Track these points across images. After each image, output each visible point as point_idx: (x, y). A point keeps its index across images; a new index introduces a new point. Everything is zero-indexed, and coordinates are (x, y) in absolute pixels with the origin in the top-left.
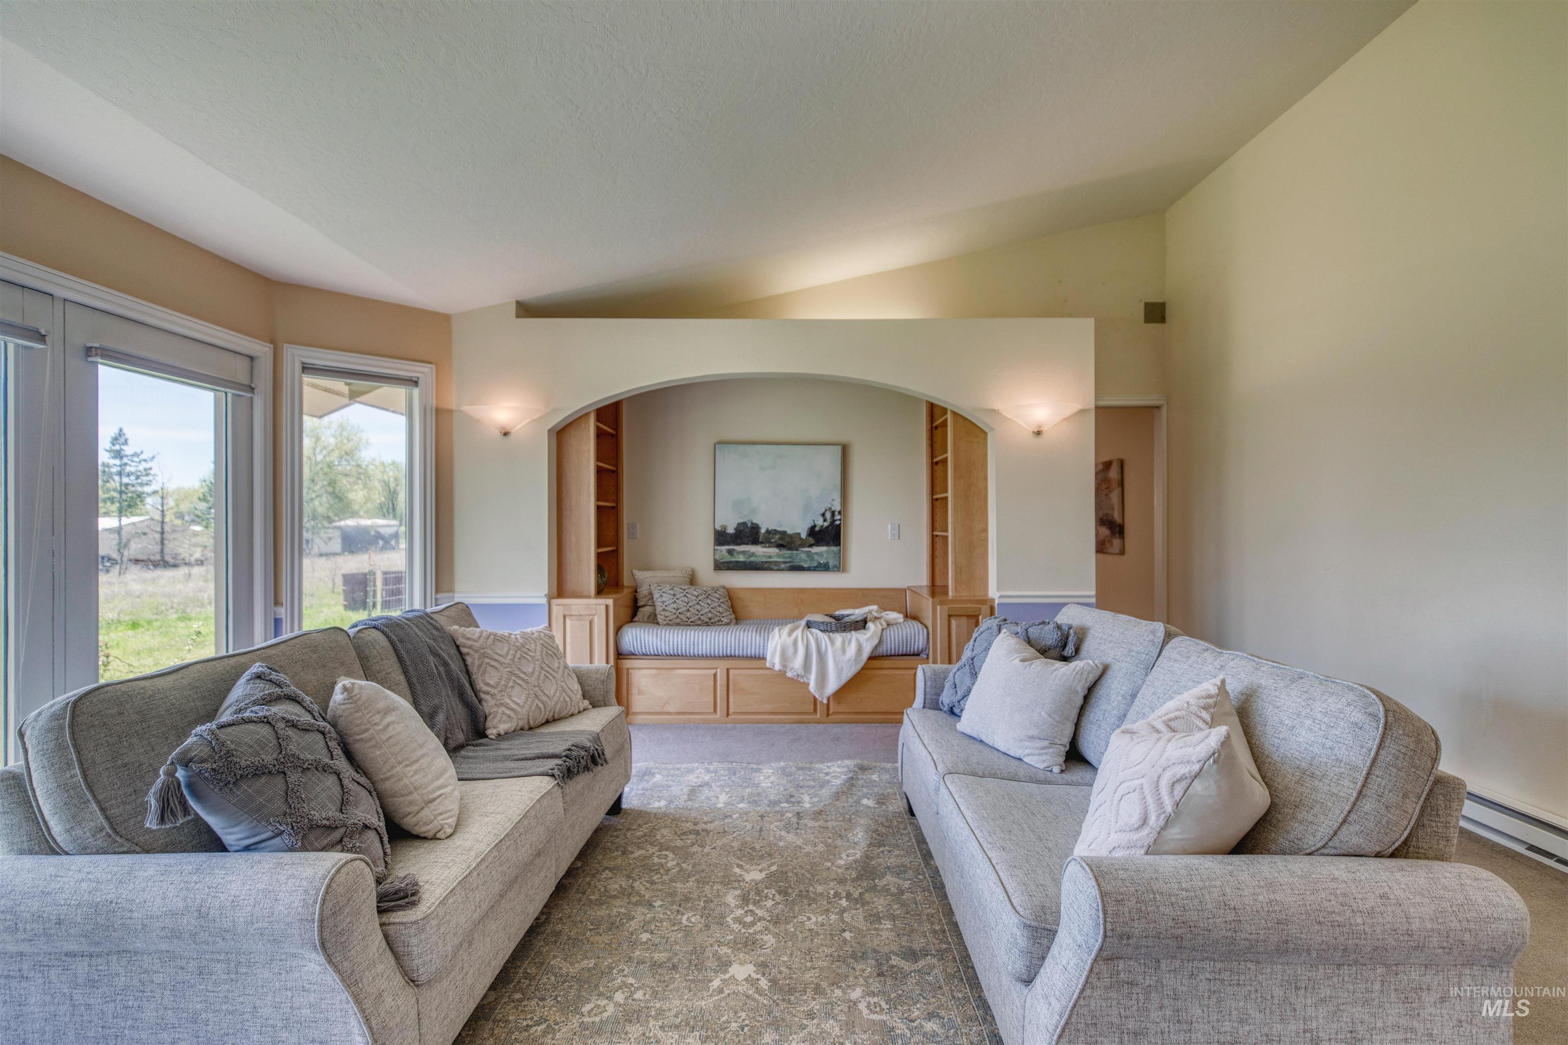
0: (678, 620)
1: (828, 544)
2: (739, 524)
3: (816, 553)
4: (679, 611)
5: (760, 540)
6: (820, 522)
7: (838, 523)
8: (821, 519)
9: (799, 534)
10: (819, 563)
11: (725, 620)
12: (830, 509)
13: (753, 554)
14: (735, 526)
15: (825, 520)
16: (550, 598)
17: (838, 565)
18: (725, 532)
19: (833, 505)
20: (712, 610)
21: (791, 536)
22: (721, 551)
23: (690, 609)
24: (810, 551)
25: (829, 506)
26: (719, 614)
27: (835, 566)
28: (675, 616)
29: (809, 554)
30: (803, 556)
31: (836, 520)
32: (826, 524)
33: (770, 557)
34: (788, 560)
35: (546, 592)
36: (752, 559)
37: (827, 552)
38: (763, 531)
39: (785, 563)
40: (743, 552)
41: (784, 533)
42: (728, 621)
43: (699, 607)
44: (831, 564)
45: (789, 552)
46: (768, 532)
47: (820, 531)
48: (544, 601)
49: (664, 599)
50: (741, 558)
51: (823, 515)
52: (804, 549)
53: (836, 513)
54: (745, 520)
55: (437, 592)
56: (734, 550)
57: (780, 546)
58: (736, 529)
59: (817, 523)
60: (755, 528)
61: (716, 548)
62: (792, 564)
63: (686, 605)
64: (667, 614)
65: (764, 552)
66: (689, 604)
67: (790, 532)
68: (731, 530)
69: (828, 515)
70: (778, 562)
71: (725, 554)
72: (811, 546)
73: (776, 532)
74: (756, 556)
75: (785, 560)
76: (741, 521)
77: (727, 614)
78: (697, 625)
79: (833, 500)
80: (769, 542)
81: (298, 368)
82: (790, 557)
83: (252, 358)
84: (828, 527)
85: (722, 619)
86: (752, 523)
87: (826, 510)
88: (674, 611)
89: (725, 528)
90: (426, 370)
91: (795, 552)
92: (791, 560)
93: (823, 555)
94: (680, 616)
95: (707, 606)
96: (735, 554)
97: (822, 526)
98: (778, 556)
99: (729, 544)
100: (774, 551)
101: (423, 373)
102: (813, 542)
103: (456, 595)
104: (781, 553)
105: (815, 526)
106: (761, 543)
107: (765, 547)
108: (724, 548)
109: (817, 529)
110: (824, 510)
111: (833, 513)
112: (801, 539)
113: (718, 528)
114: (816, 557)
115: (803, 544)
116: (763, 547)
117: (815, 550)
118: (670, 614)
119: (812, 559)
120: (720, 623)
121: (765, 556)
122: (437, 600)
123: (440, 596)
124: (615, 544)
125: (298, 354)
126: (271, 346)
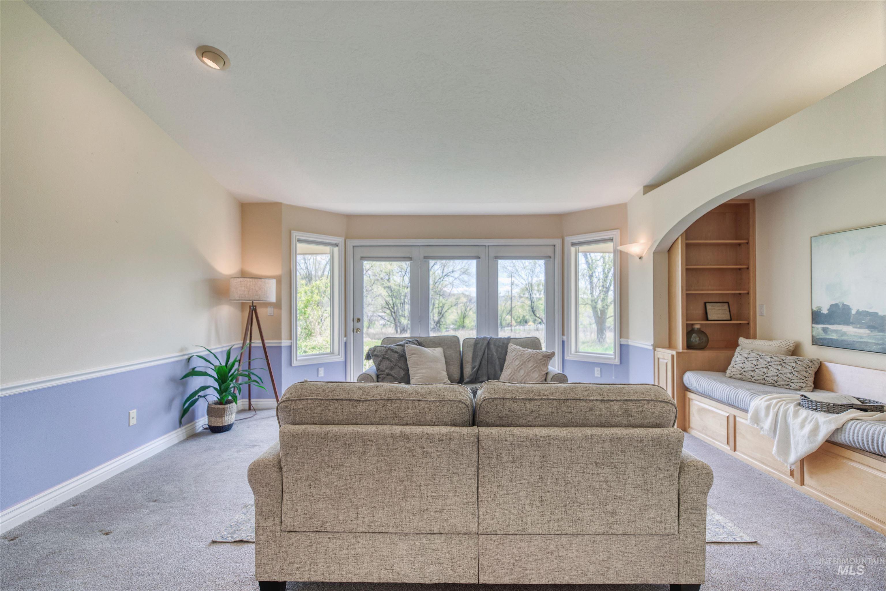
0: (740, 376)
2: (831, 305)
4: (744, 370)
5: (851, 321)
11: (793, 386)
13: (844, 334)
14: (828, 307)
16: (656, 346)
18: (820, 312)
20: (780, 375)
22: (818, 329)
23: (756, 370)
26: (788, 380)
28: (740, 373)
33: (861, 338)
34: (880, 342)
35: (652, 343)
36: (844, 338)
38: (854, 312)
39: (877, 345)
40: (836, 331)
41: (875, 314)
42: (797, 387)
43: (765, 370)
45: (881, 334)
46: (859, 312)
48: (651, 348)
49: (737, 359)
50: (834, 336)
54: (837, 302)
55: (621, 337)
56: (828, 328)
57: (871, 327)
58: (829, 310)
60: (847, 308)
61: (814, 325)
63: (753, 366)
64: (734, 370)
65: (856, 333)
66: (757, 367)
67: (881, 314)
68: (825, 311)
70: (871, 343)
71: (822, 332)
73: (867, 313)
74: (847, 336)
76: (833, 303)
77: (798, 381)
78: (760, 383)
80: (860, 323)
81: (570, 245)
82: (882, 339)
83: (554, 246)
85: (791, 384)
86: (843, 305)
88: (740, 369)
89: (820, 308)
90: (615, 233)
94: (744, 373)
95: (776, 371)
96: (829, 332)
98: (870, 337)
99: (823, 323)
100: (865, 331)
101: (614, 235)
103: (629, 340)
104: (872, 335)
106: (853, 323)
107: (857, 327)
108: (820, 326)
113: (815, 309)
116: (854, 327)
118: (735, 370)
120: (788, 387)
121: (856, 336)
122: (620, 341)
123: (622, 340)
124: (748, 319)
125: (569, 240)
126: (561, 239)
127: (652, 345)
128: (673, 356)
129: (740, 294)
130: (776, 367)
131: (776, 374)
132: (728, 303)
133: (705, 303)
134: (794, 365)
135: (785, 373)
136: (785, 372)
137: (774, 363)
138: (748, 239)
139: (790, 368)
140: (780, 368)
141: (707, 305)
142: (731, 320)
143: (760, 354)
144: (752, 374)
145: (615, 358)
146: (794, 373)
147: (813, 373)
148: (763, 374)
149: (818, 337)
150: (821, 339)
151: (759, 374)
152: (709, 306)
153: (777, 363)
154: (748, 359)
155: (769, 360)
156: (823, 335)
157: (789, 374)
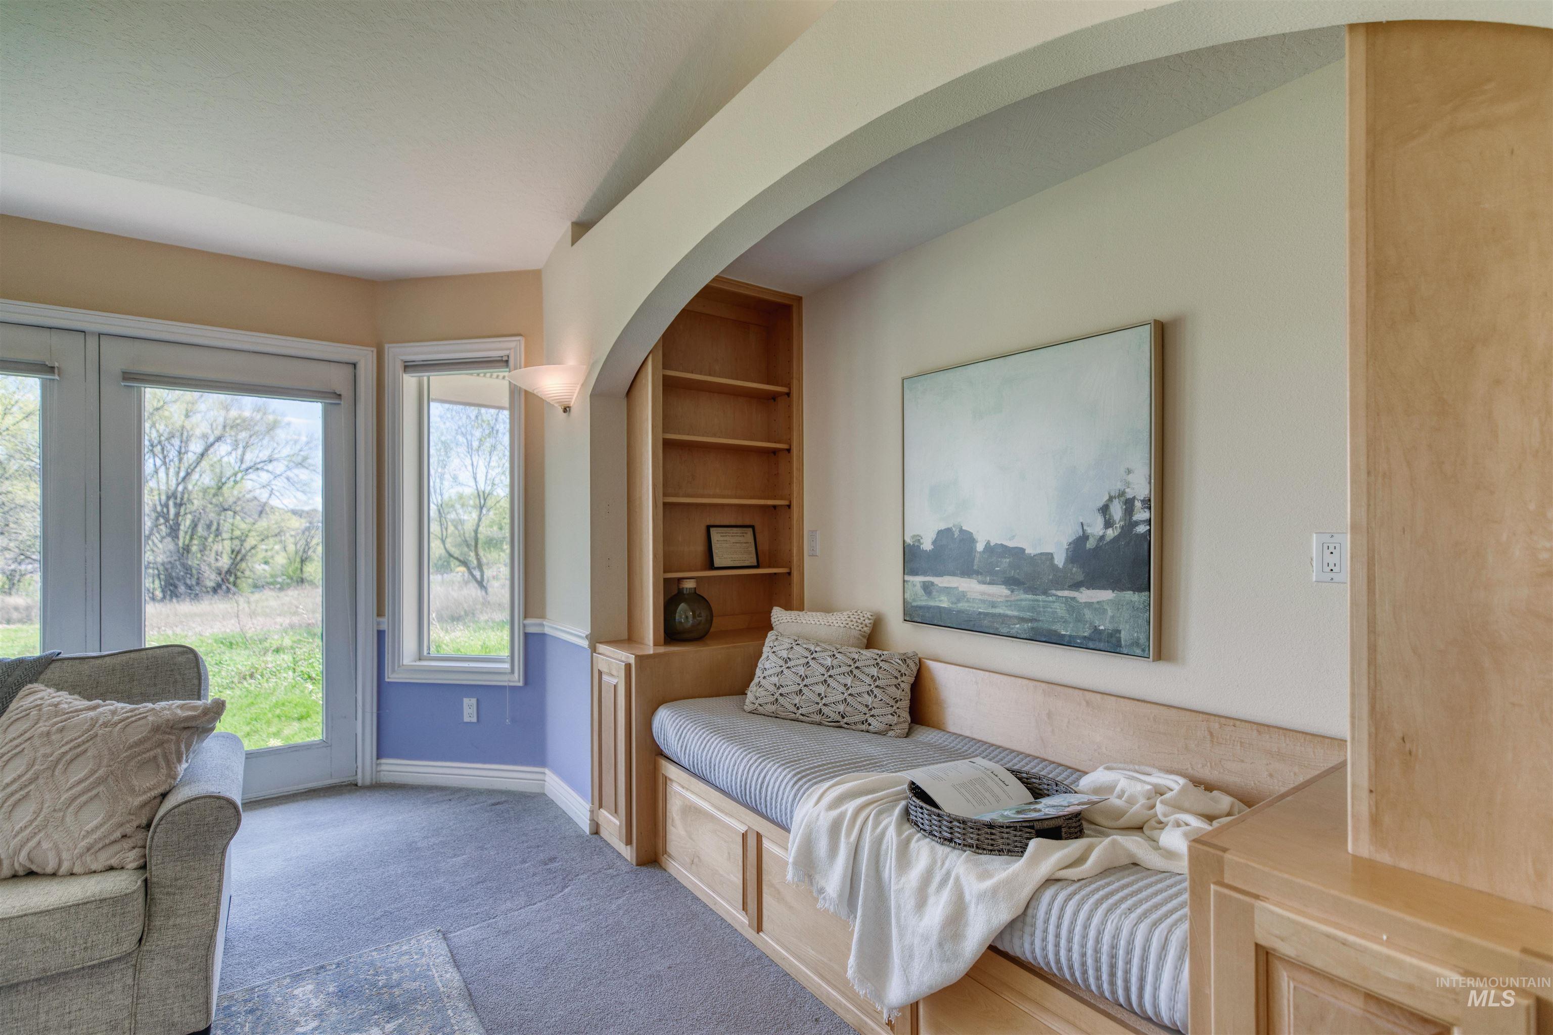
0: (773, 708)
1: (1116, 585)
2: (940, 533)
3: (1089, 605)
4: (781, 691)
5: (975, 567)
6: (1096, 528)
7: (1142, 529)
8: (1100, 521)
9: (1050, 556)
10: (1096, 630)
11: (875, 724)
12: (1122, 494)
13: (962, 596)
14: (934, 536)
15: (1108, 524)
16: (595, 640)
17: (1142, 641)
18: (919, 547)
19: (1128, 484)
20: (849, 699)
21: (1034, 560)
23: (805, 690)
24: (1074, 599)
25: (1119, 486)
26: (865, 710)
27: (1136, 643)
28: (772, 699)
29: (1072, 606)
30: (1060, 609)
31: (1137, 523)
32: (1111, 533)
33: (994, 605)
34: (1028, 615)
35: (588, 632)
36: (963, 605)
37: (1117, 604)
38: (980, 547)
39: (1022, 620)
40: (947, 590)
41: (1019, 552)
42: (882, 727)
43: (821, 689)
44: (1123, 635)
45: (1030, 597)
46: (989, 548)
47: (1097, 549)
48: (585, 643)
49: (767, 665)
50: (944, 602)
51: (1105, 510)
52: (1060, 593)
53: (1138, 504)
54: (950, 526)
55: (526, 617)
56: (932, 584)
57: (1011, 582)
58: (934, 543)
59: (1089, 530)
60: (968, 539)
61: (907, 578)
62: (1035, 625)
63: (798, 680)
64: (761, 692)
65: (983, 594)
66: (806, 682)
67: (1030, 551)
68: (927, 545)
69: (1117, 511)
70: (1010, 617)
71: (921, 592)
72: (1076, 586)
73: (1005, 550)
74: (968, 601)
75: (1022, 615)
76: (943, 526)
77: (883, 711)
78: (812, 723)
79: (1129, 472)
80: (991, 572)
81: (400, 368)
82: (1032, 609)
83: (356, 366)
84: (1115, 540)
85: (870, 720)
86: (961, 531)
87: (1111, 499)
88: (772, 689)
89: (918, 539)
90: (513, 345)
91: (1040, 598)
92: (1035, 615)
93: (1104, 611)
94: (781, 699)
95: (842, 689)
96: (934, 593)
97: (1102, 538)
98: (1009, 604)
99: (925, 573)
100: (1000, 591)
101: (510, 349)
102: (1080, 577)
103: (543, 622)
104: (1013, 598)
105: (1085, 537)
106: (978, 573)
107: (984, 583)
108: (918, 579)
109: (1090, 544)
110: (1107, 497)
111: (1129, 505)
112: (1054, 567)
113: (909, 540)
114: (1088, 614)
115: (1061, 580)
116: (980, 582)
117: (1086, 596)
118: (764, 693)
119: (1079, 619)
120: (864, 727)
121: (983, 601)
122: (524, 626)
123: (529, 621)
124: (789, 565)
125: (397, 353)
126: (375, 350)
127: (587, 637)
128: (628, 667)
129: (775, 507)
130: (841, 679)
131: (841, 697)
132: (753, 527)
133: (708, 528)
134: (874, 671)
135: (859, 694)
136: (859, 690)
137: (839, 671)
138: (789, 385)
139: (868, 680)
140: (849, 681)
141: (713, 531)
142: (757, 566)
143: (812, 648)
144: (797, 700)
145: (512, 672)
146: (876, 691)
147: (907, 687)
148: (818, 699)
149: (915, 604)
150: (921, 607)
151: (810, 700)
152: (715, 535)
153: (845, 669)
154: (790, 664)
155: (829, 662)
156: (923, 600)
157: (866, 696)
